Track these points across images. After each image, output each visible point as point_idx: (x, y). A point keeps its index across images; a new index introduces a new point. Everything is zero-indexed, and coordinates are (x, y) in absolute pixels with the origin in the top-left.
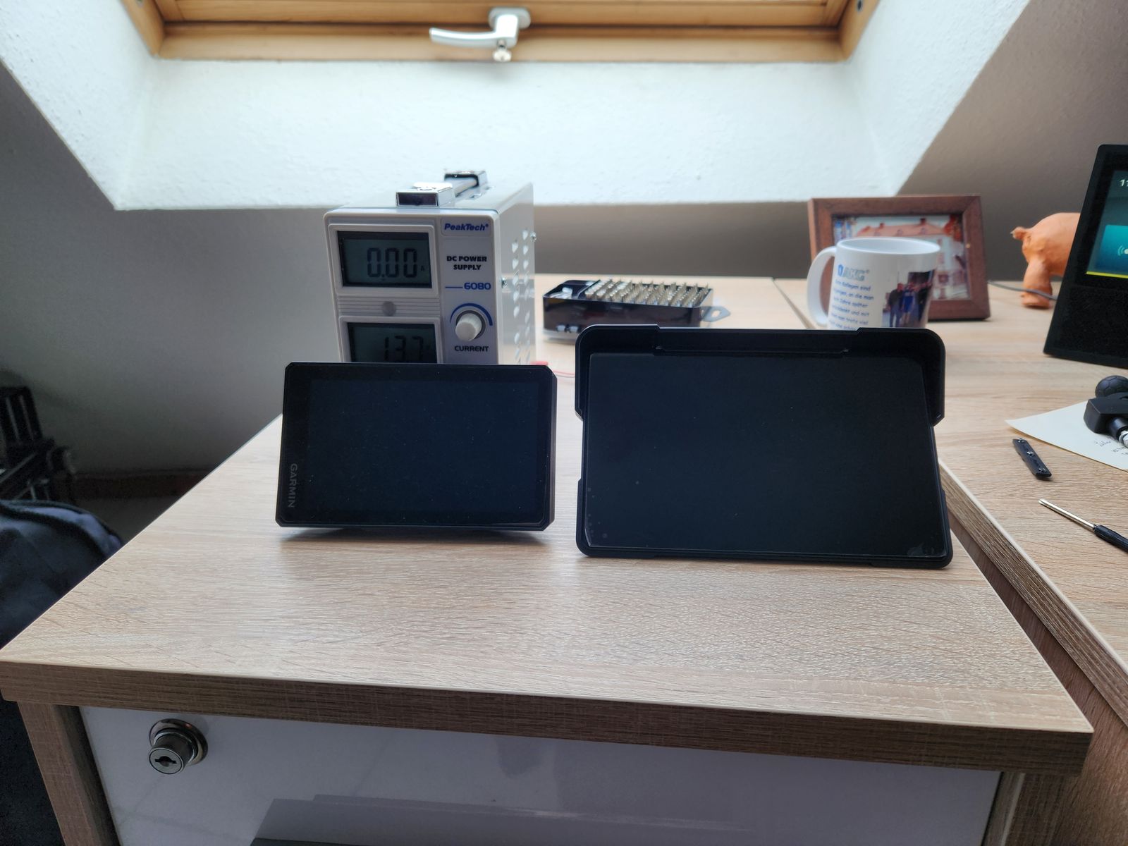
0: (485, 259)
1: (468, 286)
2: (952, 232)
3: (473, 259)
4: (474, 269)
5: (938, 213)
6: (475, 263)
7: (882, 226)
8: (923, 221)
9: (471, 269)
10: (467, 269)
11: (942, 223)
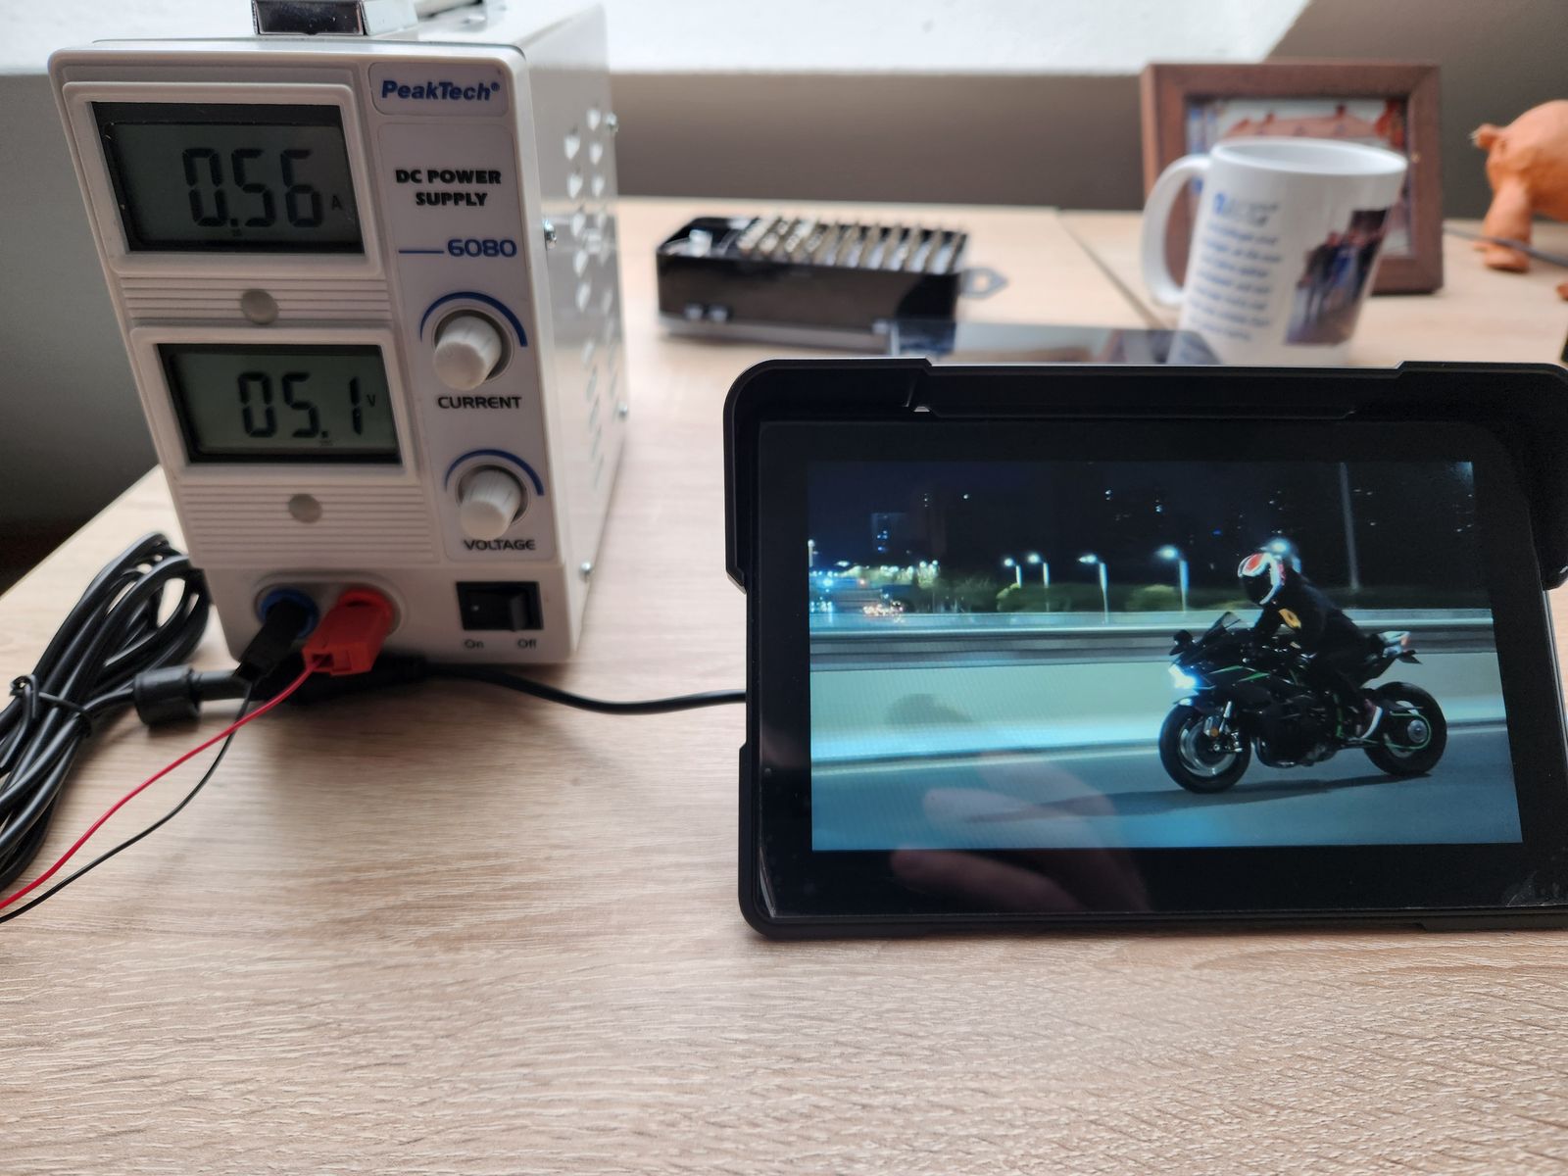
0: (494, 177)
1: (456, 248)
2: (1389, 132)
3: (464, 176)
4: (469, 202)
5: (1366, 96)
6: (472, 188)
7: (1270, 119)
8: (1341, 110)
9: (462, 204)
10: (450, 203)
11: (1371, 114)
